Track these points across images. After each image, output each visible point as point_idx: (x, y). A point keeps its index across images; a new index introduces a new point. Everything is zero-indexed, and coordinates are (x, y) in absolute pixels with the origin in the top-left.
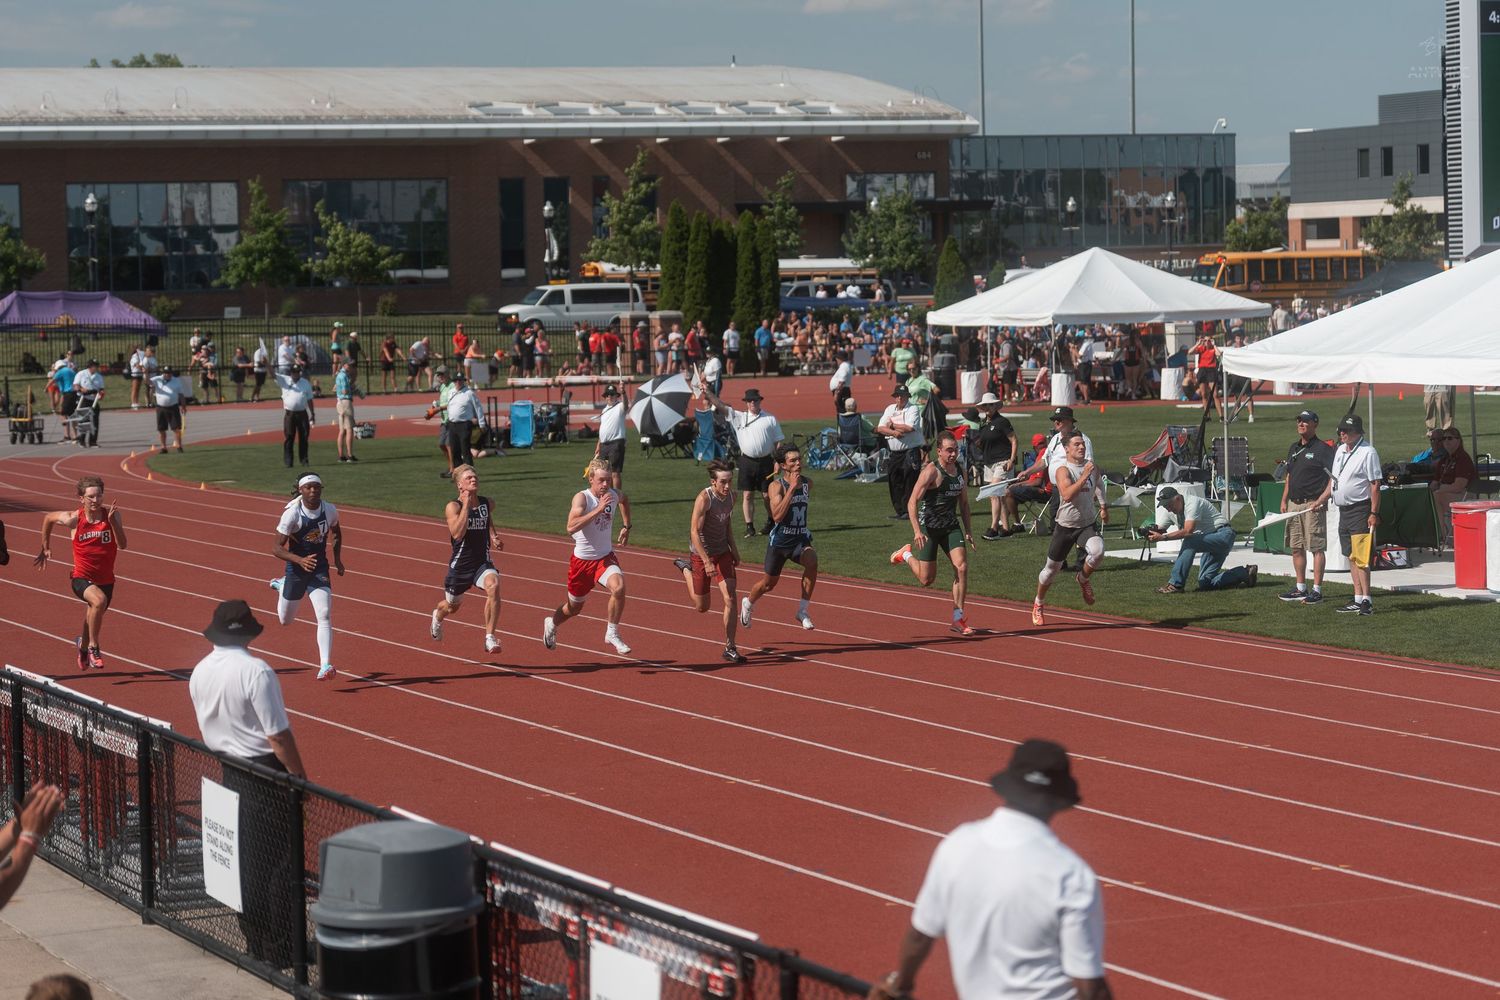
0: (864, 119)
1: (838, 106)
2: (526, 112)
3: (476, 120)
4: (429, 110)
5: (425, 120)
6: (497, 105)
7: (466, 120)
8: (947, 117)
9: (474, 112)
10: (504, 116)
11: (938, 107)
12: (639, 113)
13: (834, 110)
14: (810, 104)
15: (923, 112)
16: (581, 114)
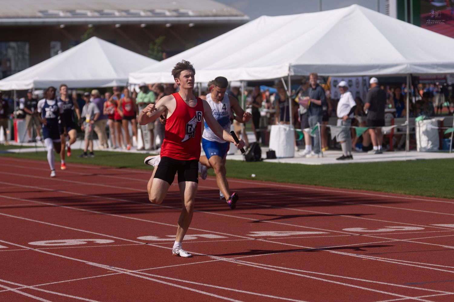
0: (201, 16)
1: (193, 11)
2: (61, 14)
3: (39, 17)
4: (21, 13)
5: (18, 17)
6: (51, 11)
7: (35, 17)
8: (236, 16)
9: (40, 14)
10: (52, 16)
11: (235, 12)
12: (108, 15)
13: (191, 13)
14: (182, 11)
15: (227, 14)
16: (84, 15)
